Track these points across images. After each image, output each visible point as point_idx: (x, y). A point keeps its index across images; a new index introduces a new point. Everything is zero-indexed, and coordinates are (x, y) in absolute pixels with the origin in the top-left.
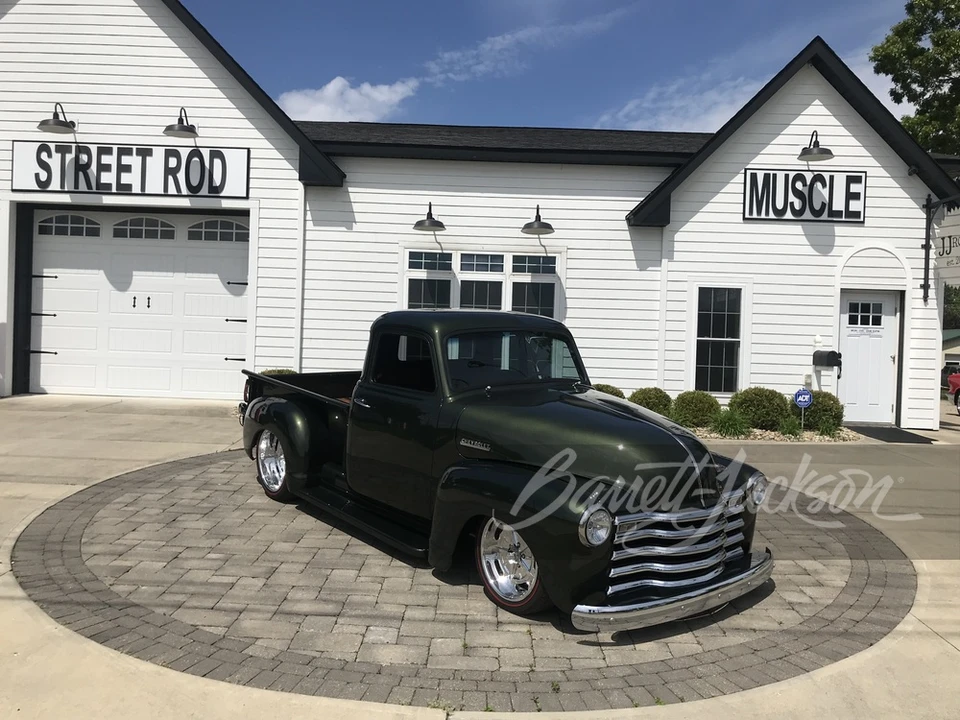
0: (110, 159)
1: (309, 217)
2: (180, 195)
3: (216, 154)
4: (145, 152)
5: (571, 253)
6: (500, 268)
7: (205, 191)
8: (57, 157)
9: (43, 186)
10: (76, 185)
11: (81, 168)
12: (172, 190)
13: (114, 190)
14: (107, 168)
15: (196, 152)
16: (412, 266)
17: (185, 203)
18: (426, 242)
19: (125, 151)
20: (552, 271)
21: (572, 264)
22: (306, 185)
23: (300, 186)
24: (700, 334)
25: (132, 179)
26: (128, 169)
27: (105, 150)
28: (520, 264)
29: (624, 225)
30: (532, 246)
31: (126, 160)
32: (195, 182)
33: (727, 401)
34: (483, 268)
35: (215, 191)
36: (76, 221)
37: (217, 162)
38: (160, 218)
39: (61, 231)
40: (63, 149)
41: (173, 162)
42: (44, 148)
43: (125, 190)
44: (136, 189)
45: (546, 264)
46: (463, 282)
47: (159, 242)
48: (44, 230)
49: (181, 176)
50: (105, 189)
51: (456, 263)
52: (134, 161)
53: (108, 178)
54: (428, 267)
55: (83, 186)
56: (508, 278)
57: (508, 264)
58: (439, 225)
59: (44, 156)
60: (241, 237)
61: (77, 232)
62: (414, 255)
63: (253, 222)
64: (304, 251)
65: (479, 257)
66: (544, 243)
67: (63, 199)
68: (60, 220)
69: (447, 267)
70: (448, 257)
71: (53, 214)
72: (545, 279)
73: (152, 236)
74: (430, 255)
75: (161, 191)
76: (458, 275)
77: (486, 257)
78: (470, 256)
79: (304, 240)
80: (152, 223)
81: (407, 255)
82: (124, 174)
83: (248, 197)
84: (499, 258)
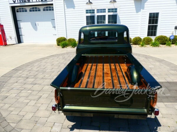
1: (65, 4)
5: (121, 7)
6: (105, 12)
7: (44, 0)
9: (14, 2)
10: (20, 2)
12: (38, 1)
13: (27, 2)
16: (87, 13)
17: (40, 3)
18: (89, 7)
20: (116, 11)
21: (121, 10)
24: (149, 24)
28: (109, 10)
30: (112, 6)
34: (101, 12)
36: (22, 9)
38: (37, 7)
39: (20, 11)
43: (29, 1)
44: (31, 1)
46: (98, 16)
47: (38, 12)
48: (18, 11)
50: (25, 2)
51: (96, 11)
54: (90, 13)
55: (21, 2)
56: (107, 14)
57: (107, 11)
58: (91, 3)
60: (53, 10)
61: (23, 11)
62: (87, 10)
63: (54, 6)
64: (65, 11)
65: (100, 9)
66: (115, 5)
67: (19, 5)
68: (20, 9)
69: (94, 13)
70: (94, 10)
71: (18, 8)
72: (115, 14)
73: (36, 11)
74: (90, 10)
75: (36, 1)
76: (96, 14)
77: (102, 9)
78: (99, 10)
79: (65, 9)
80: (36, 8)
81: (85, 11)
83: (52, 1)
84: (105, 9)
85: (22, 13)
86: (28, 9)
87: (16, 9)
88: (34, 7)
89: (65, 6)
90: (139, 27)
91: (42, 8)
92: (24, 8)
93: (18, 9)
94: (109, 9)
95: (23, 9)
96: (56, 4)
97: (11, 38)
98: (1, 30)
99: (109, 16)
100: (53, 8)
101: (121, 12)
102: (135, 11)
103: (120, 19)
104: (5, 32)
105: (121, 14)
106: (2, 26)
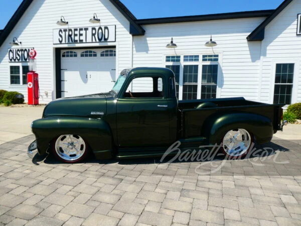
0: (77, 32)
1: (134, 46)
2: (96, 42)
3: (106, 28)
4: (86, 29)
5: (225, 53)
6: (198, 60)
7: (103, 40)
8: (64, 33)
9: (61, 42)
11: (70, 36)
12: (94, 41)
13: (78, 42)
14: (76, 35)
15: (100, 28)
16: (167, 61)
17: (97, 45)
18: (171, 52)
19: (81, 29)
20: (217, 60)
21: (225, 57)
22: (133, 35)
23: (131, 36)
24: (276, 82)
25: (83, 38)
26: (81, 35)
27: (76, 30)
28: (205, 58)
29: (246, 41)
30: (209, 51)
31: (81, 32)
32: (100, 38)
33: (287, 108)
34: (191, 60)
35: (106, 40)
37: (106, 30)
38: (93, 50)
39: (68, 56)
40: (65, 30)
41: (94, 32)
42: (61, 31)
43: (81, 41)
44: (84, 41)
45: (215, 58)
46: (184, 66)
47: (92, 57)
48: (64, 56)
49: (96, 36)
50: (76, 42)
51: (182, 59)
52: (83, 32)
53: (77, 38)
54: (172, 61)
55: (70, 41)
56: (200, 64)
57: (201, 58)
58: (175, 45)
59: (61, 33)
60: (115, 55)
61: (71, 56)
62: (167, 57)
63: (117, 49)
64: (133, 58)
65: (190, 56)
66: (214, 50)
67: (66, 46)
68: (68, 52)
69: (179, 61)
70: (179, 57)
71: (65, 51)
72: (214, 63)
73: (91, 55)
74: (173, 57)
75: (91, 41)
76: (183, 63)
77: (193, 56)
78: (187, 56)
79: (133, 54)
80: (91, 52)
81: (165, 57)
82: (81, 37)
83: (115, 41)
84: (198, 56)
85: (70, 58)
86: (79, 52)
87: (62, 52)
88: (88, 50)
89: (134, 49)
90: (257, 87)
91: (99, 52)
92: (73, 50)
93: (65, 53)
94: (204, 56)
95: (71, 52)
96: (120, 46)
97: (47, 94)
98: (34, 81)
99: (204, 66)
100: (115, 52)
101: (224, 61)
102: (250, 60)
103: (224, 72)
104: (39, 86)
105: (224, 64)
106: (36, 75)
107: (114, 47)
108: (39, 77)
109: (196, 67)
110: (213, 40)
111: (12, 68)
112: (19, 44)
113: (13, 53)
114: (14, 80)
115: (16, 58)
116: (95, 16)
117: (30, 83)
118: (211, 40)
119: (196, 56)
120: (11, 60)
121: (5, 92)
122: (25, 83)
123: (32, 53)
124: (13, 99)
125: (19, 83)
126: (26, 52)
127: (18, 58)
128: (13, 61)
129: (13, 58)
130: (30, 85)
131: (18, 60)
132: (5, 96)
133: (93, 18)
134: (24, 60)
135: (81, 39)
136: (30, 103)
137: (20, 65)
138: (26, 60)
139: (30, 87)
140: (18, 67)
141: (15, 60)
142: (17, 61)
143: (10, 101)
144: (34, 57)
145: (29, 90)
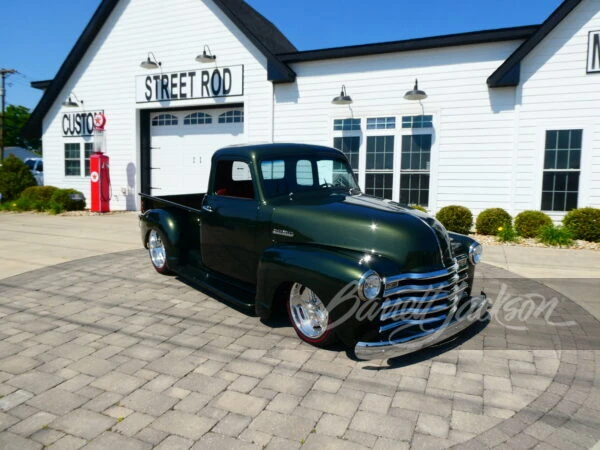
0: (176, 81)
2: (209, 97)
4: (192, 74)
5: (444, 112)
6: (393, 126)
7: (221, 93)
8: (154, 82)
9: (148, 98)
10: (162, 97)
11: (164, 87)
12: (205, 94)
13: (179, 97)
14: (174, 85)
15: (216, 72)
16: (336, 128)
17: (212, 101)
18: (343, 112)
19: (183, 75)
20: (429, 125)
21: (445, 119)
22: (274, 83)
23: (270, 84)
24: (546, 167)
25: (186, 90)
26: (183, 85)
27: (174, 76)
28: (407, 122)
29: (485, 87)
30: (414, 109)
31: (184, 80)
32: (216, 89)
34: (381, 127)
35: (226, 92)
36: (167, 117)
37: (227, 75)
38: (205, 111)
39: (161, 123)
40: (156, 78)
41: (205, 77)
42: (149, 78)
43: (183, 96)
44: (189, 96)
45: (423, 121)
46: (369, 138)
47: (205, 125)
48: (155, 123)
49: (209, 85)
50: (174, 97)
51: (363, 125)
52: (186, 80)
53: (176, 91)
54: (345, 128)
55: (165, 98)
56: (399, 133)
57: (399, 122)
58: (349, 99)
59: (149, 82)
60: (242, 120)
61: (168, 123)
62: (337, 122)
63: (246, 109)
64: (273, 124)
65: (379, 119)
66: (424, 105)
67: (158, 105)
68: (161, 117)
69: (357, 128)
70: (358, 121)
71: (158, 114)
72: (424, 131)
73: (201, 122)
74: (347, 121)
75: (200, 96)
76: (365, 133)
77: (383, 119)
78: (373, 120)
80: (201, 115)
81: (333, 122)
82: (183, 88)
83: (242, 95)
84: (393, 119)
85: (164, 127)
86: (181, 116)
87: (153, 116)
88: (198, 112)
90: (509, 176)
91: (215, 115)
92: (171, 113)
93: (156, 118)
94: (405, 119)
96: (252, 103)
98: (102, 169)
100: (242, 114)
101: (444, 126)
104: (111, 177)
105: (443, 133)
106: (105, 159)
107: (241, 105)
108: (111, 162)
109: (391, 139)
110: (420, 88)
111: (68, 146)
112: (79, 104)
113: (69, 119)
114: (71, 168)
115: (75, 128)
116: (207, 50)
117: (94, 173)
118: (416, 87)
119: (389, 119)
120: (66, 133)
121: (54, 189)
122: (87, 173)
123: (98, 121)
124: (66, 202)
125: (79, 174)
126: (90, 118)
127: (78, 129)
128: (69, 134)
129: (69, 129)
130: (95, 176)
131: (78, 133)
132: (53, 198)
133: (202, 54)
134: (87, 133)
135: (183, 92)
136: (94, 208)
137: (81, 141)
138: (90, 132)
139: (95, 181)
140: (77, 146)
141: (72, 133)
142: (75, 134)
143: (61, 205)
144: (102, 127)
145: (94, 185)
